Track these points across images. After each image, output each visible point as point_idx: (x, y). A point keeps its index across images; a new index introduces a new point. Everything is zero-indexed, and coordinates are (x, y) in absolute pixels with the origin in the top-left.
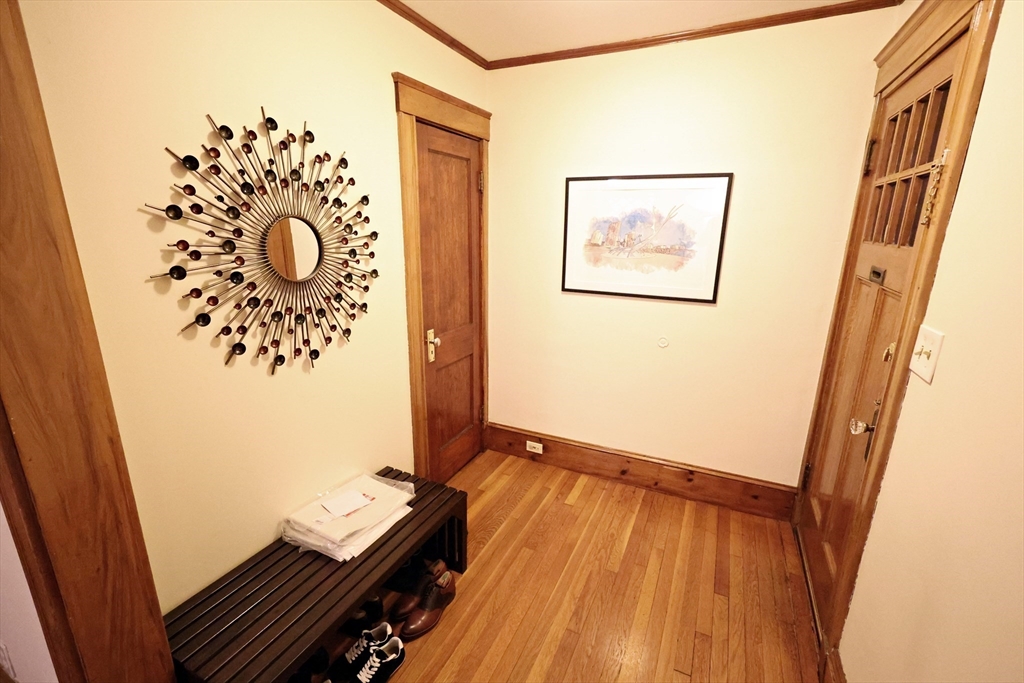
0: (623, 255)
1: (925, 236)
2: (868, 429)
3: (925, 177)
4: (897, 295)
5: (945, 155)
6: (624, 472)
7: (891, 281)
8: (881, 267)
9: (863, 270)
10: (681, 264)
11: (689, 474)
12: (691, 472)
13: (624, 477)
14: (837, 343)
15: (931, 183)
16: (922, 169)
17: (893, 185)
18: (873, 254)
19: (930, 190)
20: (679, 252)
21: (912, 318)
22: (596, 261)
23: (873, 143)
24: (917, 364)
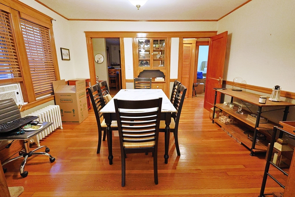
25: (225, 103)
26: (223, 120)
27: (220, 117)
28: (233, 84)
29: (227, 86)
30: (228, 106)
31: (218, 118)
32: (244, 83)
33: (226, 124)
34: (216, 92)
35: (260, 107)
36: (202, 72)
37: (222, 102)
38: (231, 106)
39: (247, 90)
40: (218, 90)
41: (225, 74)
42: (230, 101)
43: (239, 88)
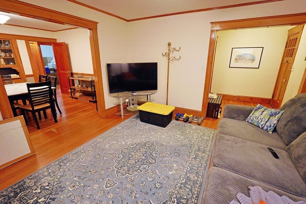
0: (242, 61)
1: (294, 56)
2: (285, 80)
3: (294, 49)
4: (290, 63)
5: (296, 46)
6: (238, 99)
7: (289, 62)
8: (287, 60)
9: (285, 61)
10: (253, 62)
11: (251, 98)
12: (252, 98)
13: (239, 100)
14: (280, 73)
15: (295, 49)
16: (294, 48)
17: (290, 49)
18: (286, 59)
19: (294, 50)
20: (253, 60)
21: (292, 65)
22: (237, 62)
23: (287, 43)
24: (292, 70)
25: (76, 85)
26: (78, 95)
27: (75, 94)
28: (77, 74)
29: (74, 76)
30: (78, 86)
31: (74, 95)
32: (83, 73)
33: (80, 96)
34: (69, 79)
35: (91, 82)
36: (48, 68)
37: (74, 85)
38: (80, 86)
39: (85, 76)
40: (70, 78)
41: (71, 69)
42: (78, 84)
43: (81, 76)
